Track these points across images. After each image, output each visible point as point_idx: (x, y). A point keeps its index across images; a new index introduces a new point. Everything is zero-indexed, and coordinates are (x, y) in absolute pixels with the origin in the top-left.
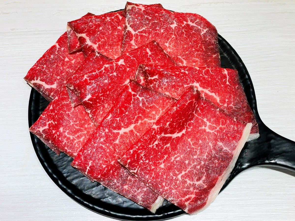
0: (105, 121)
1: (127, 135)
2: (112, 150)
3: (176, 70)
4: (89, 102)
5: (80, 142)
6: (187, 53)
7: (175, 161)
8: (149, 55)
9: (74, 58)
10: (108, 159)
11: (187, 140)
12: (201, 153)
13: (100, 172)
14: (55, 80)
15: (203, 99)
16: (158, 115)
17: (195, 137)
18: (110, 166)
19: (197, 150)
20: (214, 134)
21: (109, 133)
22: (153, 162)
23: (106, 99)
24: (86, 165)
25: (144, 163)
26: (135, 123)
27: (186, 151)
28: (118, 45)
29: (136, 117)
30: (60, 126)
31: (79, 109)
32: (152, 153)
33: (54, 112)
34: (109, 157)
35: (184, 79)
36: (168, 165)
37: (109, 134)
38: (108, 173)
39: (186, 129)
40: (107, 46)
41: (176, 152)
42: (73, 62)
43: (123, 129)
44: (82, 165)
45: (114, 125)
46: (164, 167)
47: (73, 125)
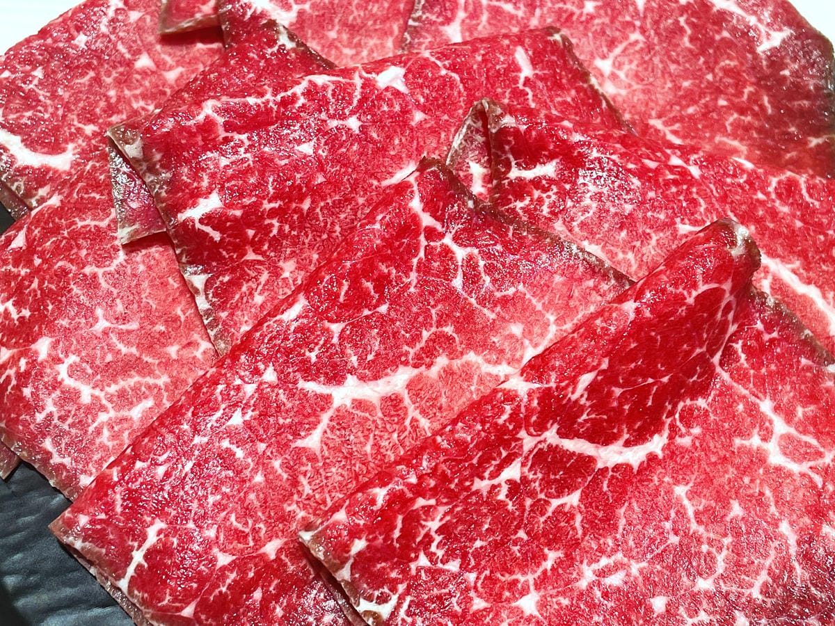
0: (268, 326)
1: (367, 415)
2: (279, 477)
3: (643, 149)
4: (208, 229)
5: (126, 426)
6: (691, 110)
7: (596, 588)
8: (522, 76)
9: (178, 61)
10: (250, 522)
11: (669, 492)
12: (738, 567)
13: (195, 585)
14: (72, 137)
15: (763, 304)
16: (536, 346)
17: (709, 480)
18: (256, 565)
19: (713, 550)
20: (806, 481)
21: (281, 391)
22: (482, 577)
23: (293, 233)
24: (130, 543)
25: (433, 573)
26: (416, 366)
27: (662, 548)
28: (386, 33)
29: (425, 334)
30: (40, 328)
31: (152, 262)
32: (486, 526)
33: (29, 263)
34: (260, 514)
35: (681, 198)
36: (559, 604)
37: (277, 395)
38: (237, 602)
39: (666, 433)
40: (337, 28)
41: (610, 542)
42: (171, 76)
43: (351, 380)
44: (111, 537)
45: (313, 356)
46: (536, 613)
47: (106, 333)
